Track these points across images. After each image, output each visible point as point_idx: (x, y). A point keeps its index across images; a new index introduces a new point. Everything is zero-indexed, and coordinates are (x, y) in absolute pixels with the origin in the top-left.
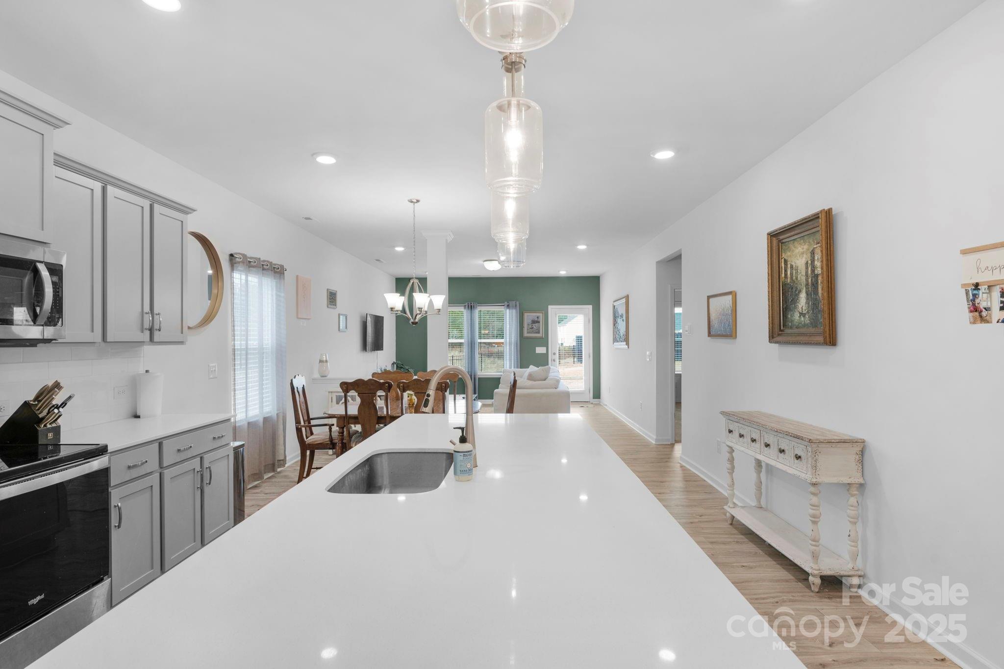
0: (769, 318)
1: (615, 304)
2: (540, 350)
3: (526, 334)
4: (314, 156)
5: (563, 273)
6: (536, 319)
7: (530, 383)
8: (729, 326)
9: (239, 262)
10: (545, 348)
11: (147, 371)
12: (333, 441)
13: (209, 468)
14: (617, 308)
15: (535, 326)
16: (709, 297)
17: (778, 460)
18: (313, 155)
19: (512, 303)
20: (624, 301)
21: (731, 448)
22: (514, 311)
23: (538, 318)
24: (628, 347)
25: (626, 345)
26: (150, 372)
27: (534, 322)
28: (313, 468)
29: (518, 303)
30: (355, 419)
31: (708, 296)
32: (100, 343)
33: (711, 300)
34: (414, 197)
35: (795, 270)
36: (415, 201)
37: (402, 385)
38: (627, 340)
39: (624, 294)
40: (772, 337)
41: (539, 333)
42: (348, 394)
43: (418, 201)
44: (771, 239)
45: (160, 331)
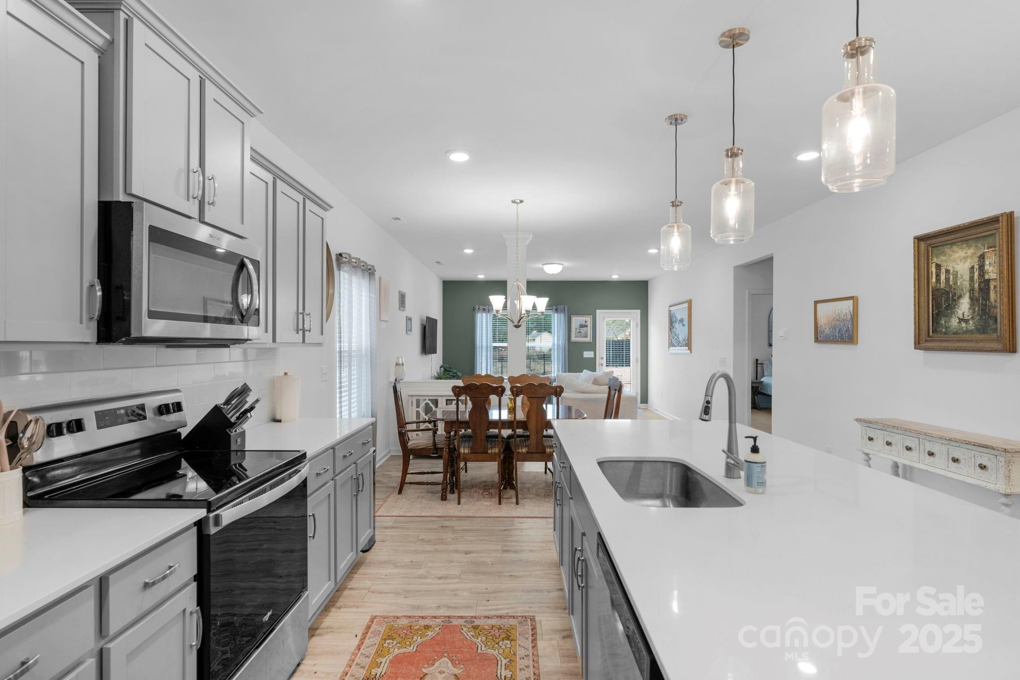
0: (915, 323)
1: (671, 309)
2: (588, 354)
3: (574, 339)
4: (448, 154)
5: (615, 277)
6: (584, 323)
7: (596, 387)
8: (846, 331)
9: (345, 262)
10: (593, 352)
11: (286, 374)
12: (437, 446)
13: (362, 474)
14: (674, 313)
15: (583, 330)
16: (816, 303)
17: (948, 470)
18: (446, 153)
19: (561, 307)
20: (686, 305)
21: (867, 455)
22: (562, 315)
23: (586, 322)
24: (691, 352)
25: (689, 349)
26: (288, 374)
27: (582, 326)
28: (409, 474)
29: (566, 307)
30: (465, 424)
31: (815, 301)
32: (270, 343)
33: (819, 305)
34: (518, 198)
35: (953, 275)
36: (519, 201)
37: (515, 389)
38: (688, 344)
39: (688, 298)
40: (919, 344)
41: (587, 337)
42: (460, 398)
43: (521, 201)
44: (918, 243)
45: (310, 332)
